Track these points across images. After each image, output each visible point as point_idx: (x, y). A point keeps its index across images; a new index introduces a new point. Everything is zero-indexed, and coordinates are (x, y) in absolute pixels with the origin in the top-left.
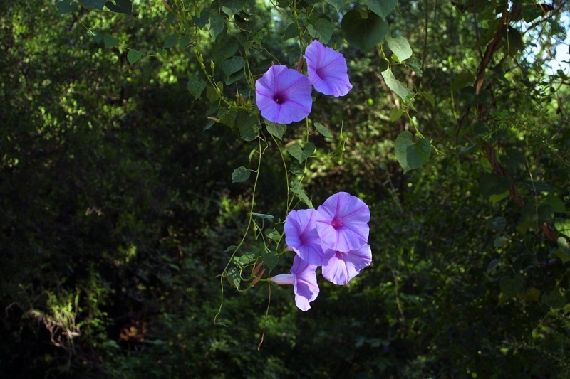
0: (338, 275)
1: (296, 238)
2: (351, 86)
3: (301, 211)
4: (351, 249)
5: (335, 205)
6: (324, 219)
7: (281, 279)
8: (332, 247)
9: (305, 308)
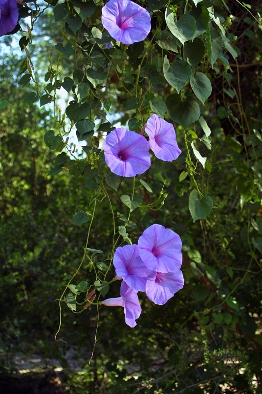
0: (158, 296)
1: (123, 269)
2: (181, 151)
3: (125, 247)
4: (169, 271)
5: (153, 234)
6: (145, 246)
7: (112, 302)
8: (155, 268)
9: (133, 326)
